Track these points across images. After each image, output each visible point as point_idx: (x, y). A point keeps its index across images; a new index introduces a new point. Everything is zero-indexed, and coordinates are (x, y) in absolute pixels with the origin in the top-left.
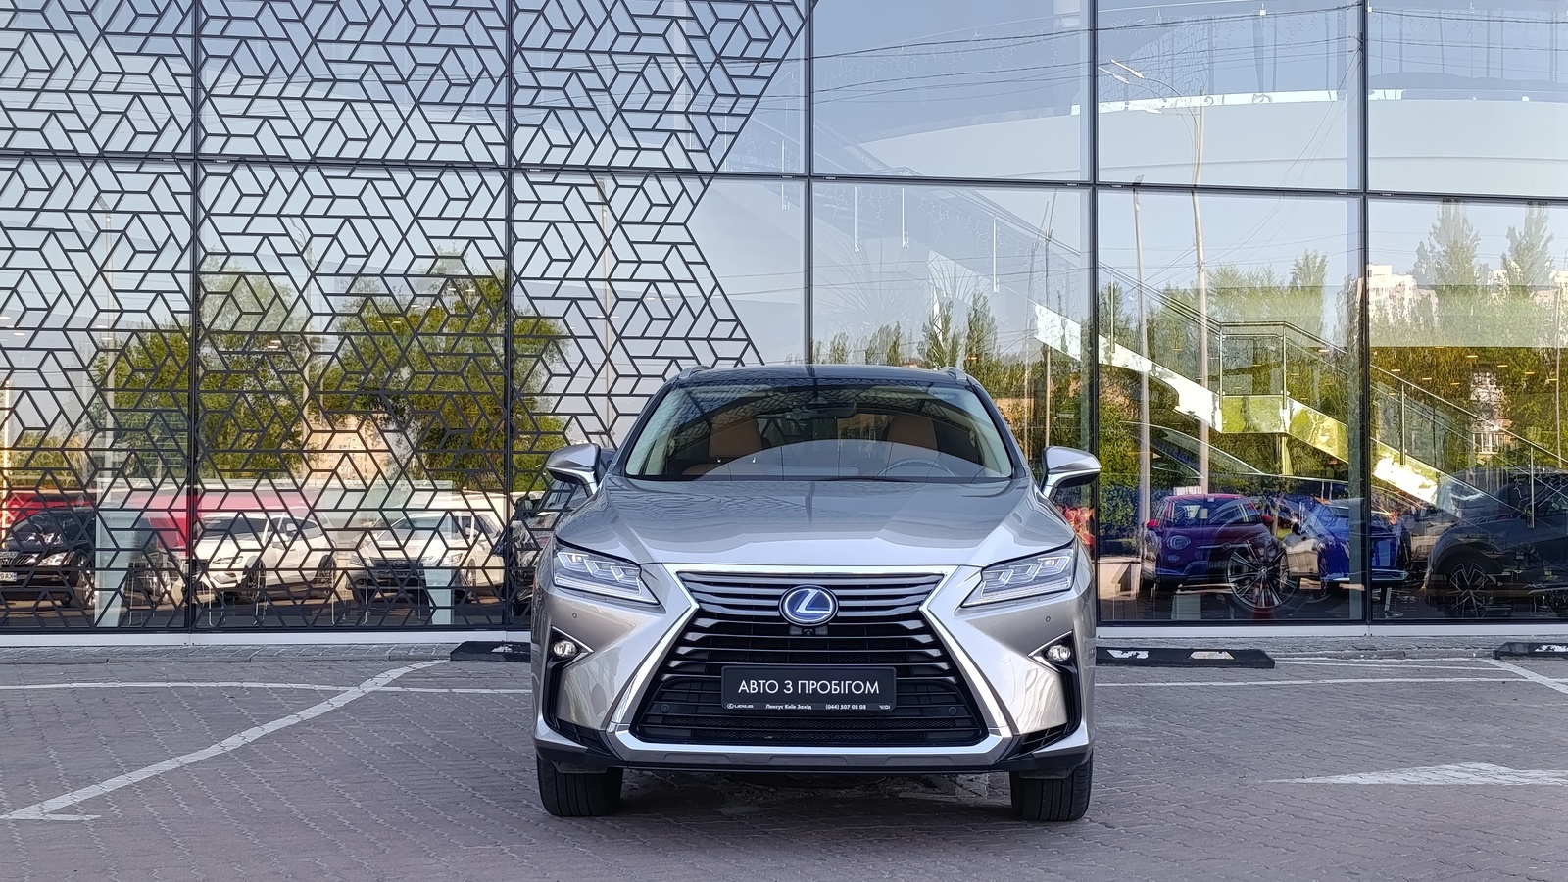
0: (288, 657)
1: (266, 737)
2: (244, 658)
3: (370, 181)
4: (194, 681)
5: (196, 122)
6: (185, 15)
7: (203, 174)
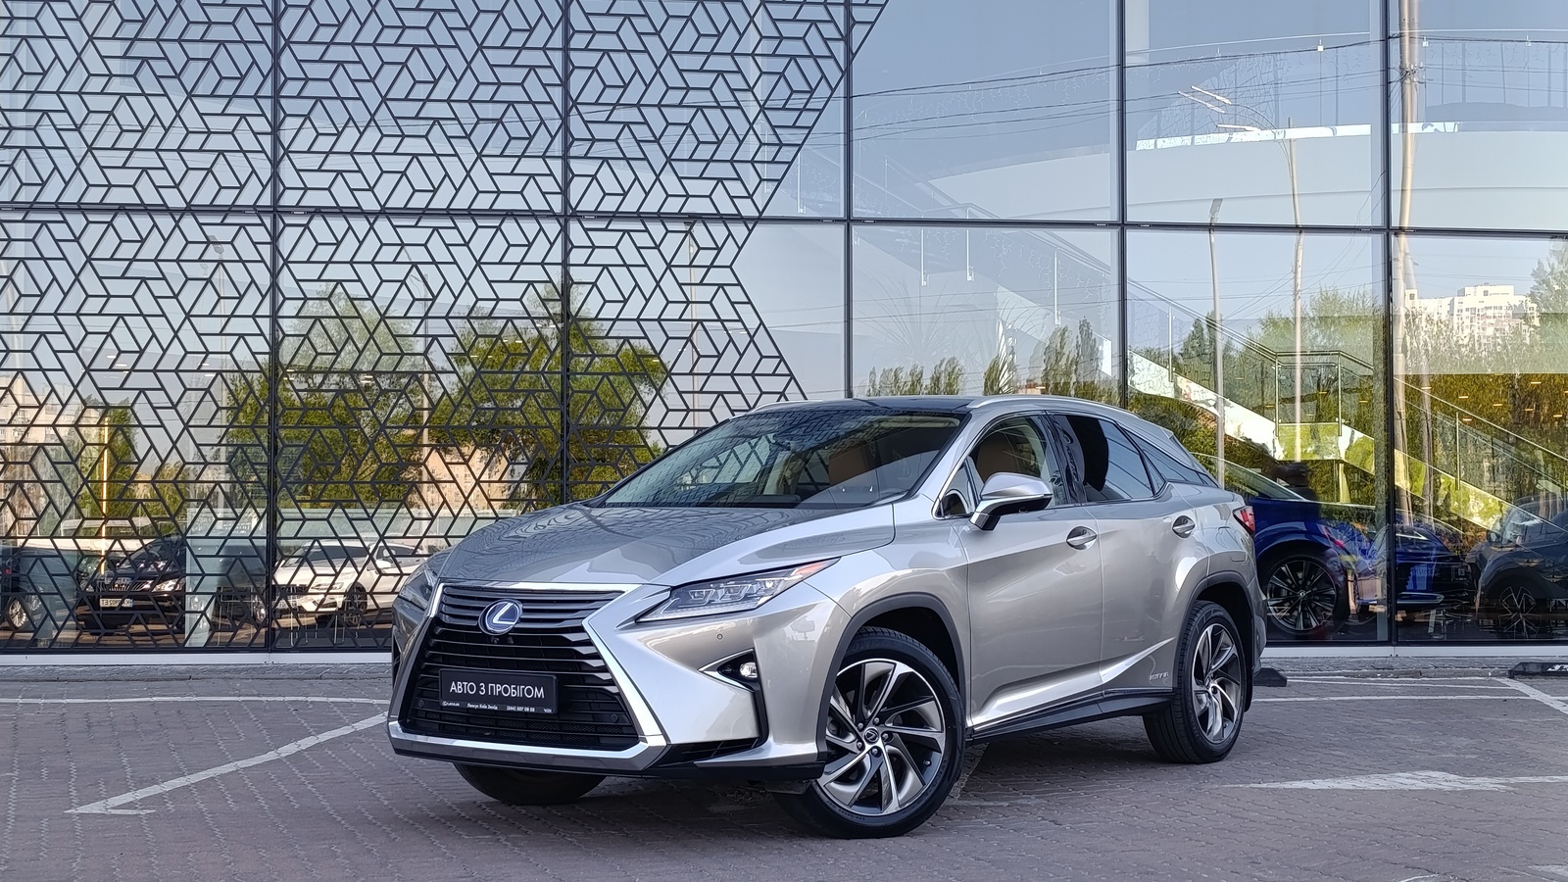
0: (357, 675)
1: (319, 745)
2: (316, 675)
3: (436, 229)
4: (264, 695)
5: (275, 176)
6: (265, 78)
7: (281, 225)
